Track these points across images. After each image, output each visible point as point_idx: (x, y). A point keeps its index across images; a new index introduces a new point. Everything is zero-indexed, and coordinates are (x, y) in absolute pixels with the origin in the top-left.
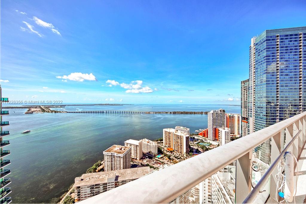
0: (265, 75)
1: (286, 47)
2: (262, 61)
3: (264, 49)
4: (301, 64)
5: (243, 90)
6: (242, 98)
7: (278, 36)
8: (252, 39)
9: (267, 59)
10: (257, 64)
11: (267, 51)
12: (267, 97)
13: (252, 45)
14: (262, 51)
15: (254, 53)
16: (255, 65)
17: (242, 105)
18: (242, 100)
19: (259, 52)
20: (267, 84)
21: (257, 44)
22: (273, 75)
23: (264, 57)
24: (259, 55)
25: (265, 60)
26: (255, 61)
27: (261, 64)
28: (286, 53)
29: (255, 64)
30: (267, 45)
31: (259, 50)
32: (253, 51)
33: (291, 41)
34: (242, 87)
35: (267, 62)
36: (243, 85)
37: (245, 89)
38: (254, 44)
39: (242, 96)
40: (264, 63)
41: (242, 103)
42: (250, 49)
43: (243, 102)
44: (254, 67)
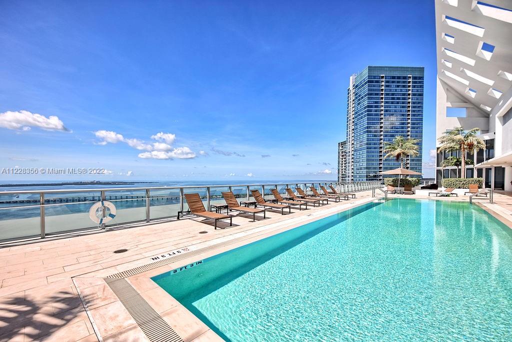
0: (365, 135)
1: (393, 94)
2: (362, 113)
3: (366, 96)
4: (409, 121)
5: (341, 157)
6: (339, 170)
7: (383, 77)
8: (351, 78)
9: (368, 111)
10: (356, 117)
11: (369, 98)
12: (367, 168)
13: (351, 87)
14: (362, 98)
15: (353, 100)
16: (353, 118)
17: (339, 180)
18: (339, 173)
19: (359, 100)
20: (368, 148)
21: (357, 86)
22: (375, 136)
23: (365, 108)
24: (359, 104)
25: (365, 112)
26: (353, 113)
27: (362, 118)
28: (392, 103)
29: (353, 116)
30: (369, 90)
31: (360, 96)
32: (352, 97)
33: (398, 86)
34: (339, 153)
35: (368, 115)
36: (341, 148)
37: (343, 155)
38: (354, 85)
39: (339, 166)
40: (365, 116)
41: (339, 177)
42: (349, 93)
43: (340, 175)
44: (353, 122)
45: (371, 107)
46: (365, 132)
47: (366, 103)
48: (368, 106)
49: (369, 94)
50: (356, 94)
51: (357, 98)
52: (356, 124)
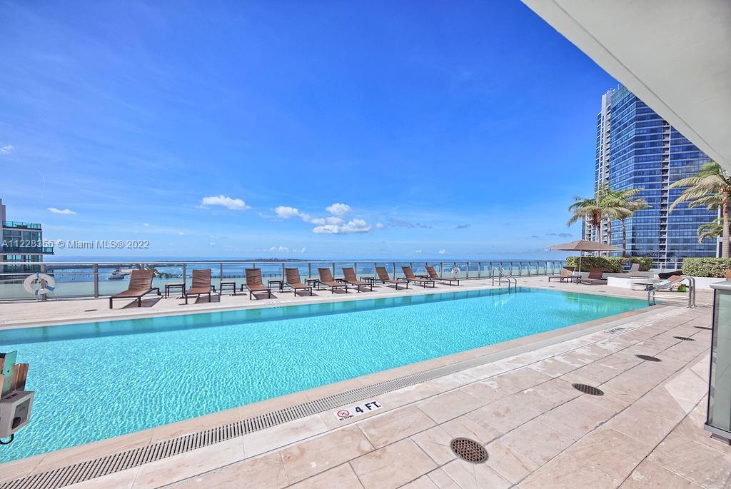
2: (625, 151)
8: (604, 97)
11: (638, 126)
13: (604, 112)
14: (626, 126)
15: (609, 132)
19: (620, 130)
21: (615, 109)
22: (652, 186)
27: (624, 159)
29: (608, 158)
30: (638, 111)
31: (620, 123)
32: (606, 127)
35: (636, 153)
38: (609, 108)
40: (630, 155)
42: (599, 122)
44: (608, 167)
45: (644, 138)
46: (630, 182)
47: (632, 134)
48: (636, 139)
49: (637, 119)
50: (614, 122)
51: (614, 128)
52: (614, 170)
